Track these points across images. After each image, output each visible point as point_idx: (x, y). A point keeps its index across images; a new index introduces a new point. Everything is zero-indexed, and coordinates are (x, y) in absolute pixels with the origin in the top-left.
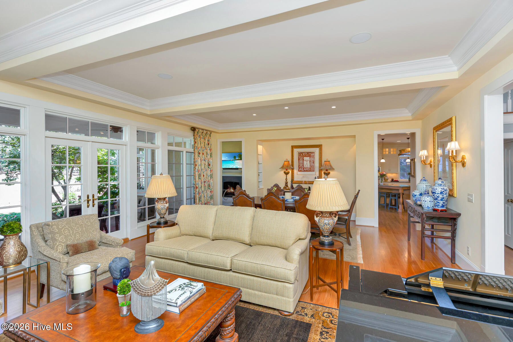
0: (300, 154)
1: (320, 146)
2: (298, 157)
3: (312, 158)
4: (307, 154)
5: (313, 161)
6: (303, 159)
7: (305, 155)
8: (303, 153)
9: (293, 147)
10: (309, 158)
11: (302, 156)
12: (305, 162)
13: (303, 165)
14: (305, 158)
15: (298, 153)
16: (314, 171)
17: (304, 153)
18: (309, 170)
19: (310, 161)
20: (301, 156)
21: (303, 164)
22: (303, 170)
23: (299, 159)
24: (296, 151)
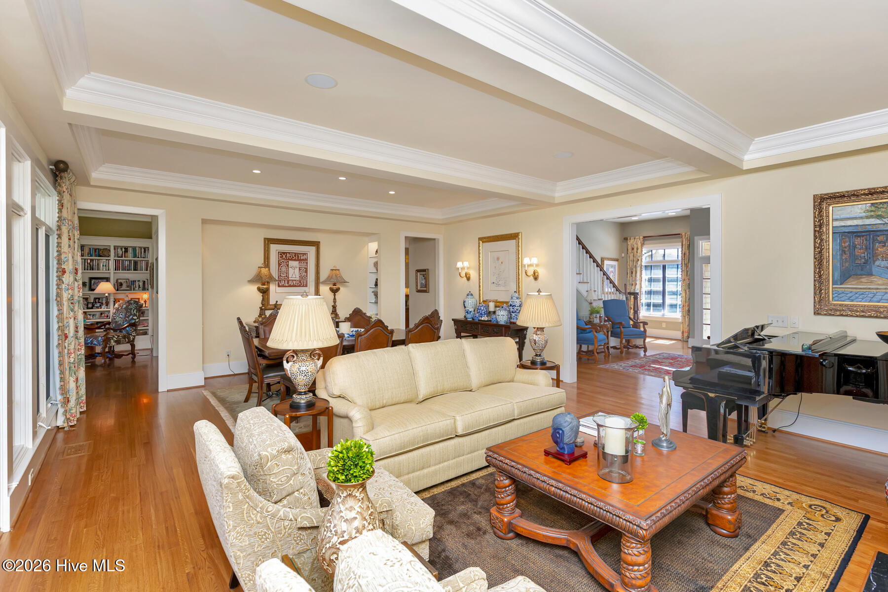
0: (282, 254)
1: (316, 244)
2: (279, 261)
3: (304, 263)
4: (295, 256)
5: (305, 268)
6: (288, 265)
7: (290, 257)
8: (286, 253)
9: (269, 241)
10: (298, 262)
11: (286, 259)
12: (291, 271)
13: (286, 276)
14: (291, 263)
15: (279, 252)
16: (306, 286)
17: (289, 253)
18: (298, 284)
19: (299, 268)
20: (284, 259)
21: (287, 273)
22: (286, 285)
23: (279, 265)
24: (274, 249)
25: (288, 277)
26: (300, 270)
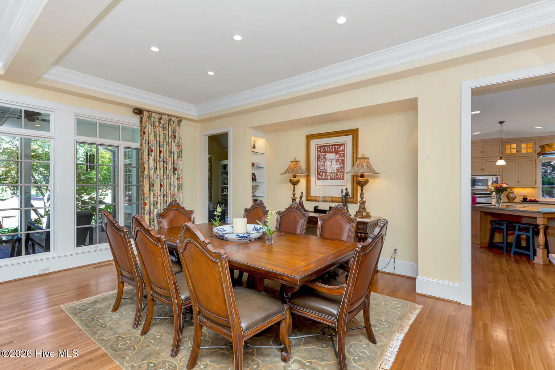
0: (321, 148)
1: (354, 133)
2: (318, 155)
3: (340, 154)
4: (332, 148)
5: (342, 160)
6: (325, 158)
7: (328, 149)
8: (324, 146)
9: (309, 138)
10: (335, 154)
11: (324, 152)
12: (328, 164)
13: (324, 169)
14: (329, 156)
15: (318, 146)
16: (343, 179)
17: (327, 146)
18: (335, 176)
19: (336, 160)
20: (322, 152)
21: (325, 166)
22: (324, 178)
23: (318, 158)
24: (314, 143)
25: (326, 170)
26: (336, 161)
